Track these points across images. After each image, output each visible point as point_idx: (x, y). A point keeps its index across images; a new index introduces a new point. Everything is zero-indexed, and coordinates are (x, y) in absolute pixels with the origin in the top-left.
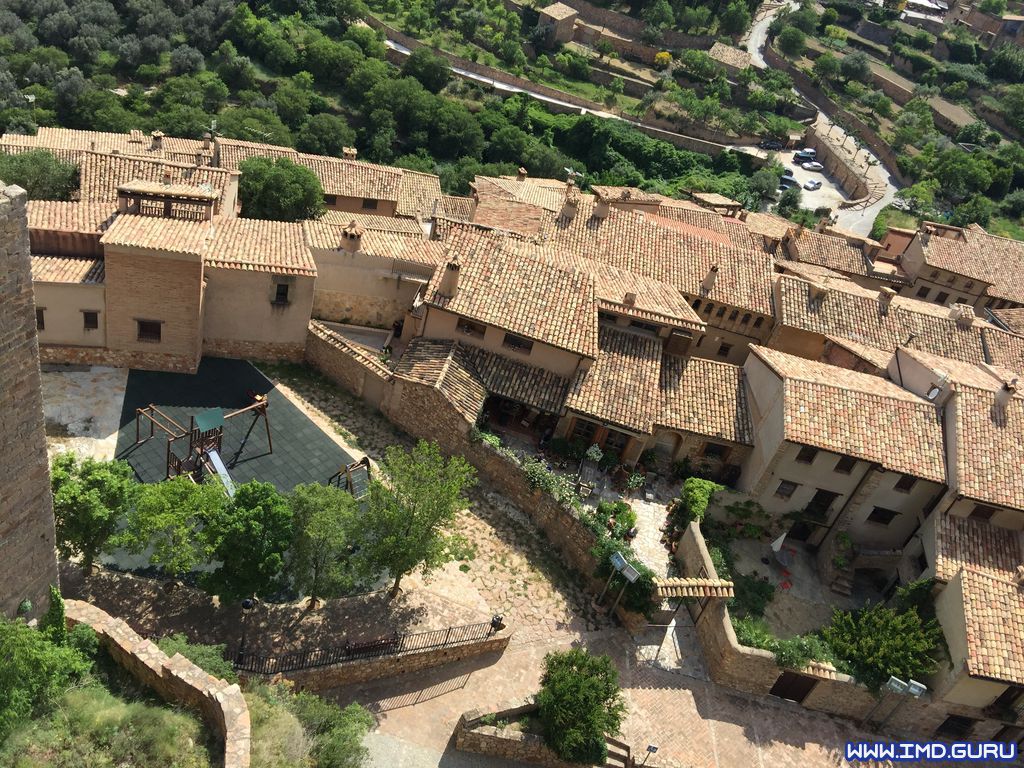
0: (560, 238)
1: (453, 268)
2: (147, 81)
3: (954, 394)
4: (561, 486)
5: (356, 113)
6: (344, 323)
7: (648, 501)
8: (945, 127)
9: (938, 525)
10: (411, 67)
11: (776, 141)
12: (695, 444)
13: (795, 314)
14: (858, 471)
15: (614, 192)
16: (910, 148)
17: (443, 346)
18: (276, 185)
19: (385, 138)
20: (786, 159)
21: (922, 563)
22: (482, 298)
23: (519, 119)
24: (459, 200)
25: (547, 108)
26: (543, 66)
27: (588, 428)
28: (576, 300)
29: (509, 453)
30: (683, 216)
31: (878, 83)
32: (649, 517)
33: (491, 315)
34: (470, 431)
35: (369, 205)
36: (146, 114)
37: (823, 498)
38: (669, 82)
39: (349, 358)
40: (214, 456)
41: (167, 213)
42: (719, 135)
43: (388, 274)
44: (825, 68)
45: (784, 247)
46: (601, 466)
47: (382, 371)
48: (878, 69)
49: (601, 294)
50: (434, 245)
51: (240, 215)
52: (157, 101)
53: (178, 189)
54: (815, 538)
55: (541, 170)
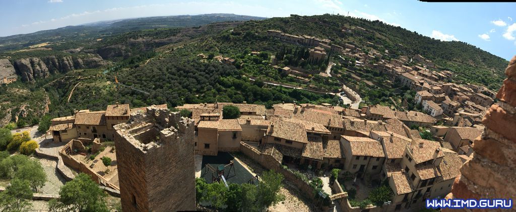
0: (295, 116)
1: (272, 126)
2: (202, 93)
3: (383, 138)
4: (304, 177)
5: (244, 94)
6: (248, 141)
7: (324, 177)
8: (368, 86)
9: (386, 166)
10: (255, 83)
11: (336, 91)
12: (333, 160)
13: (349, 127)
14: (368, 159)
15: (305, 105)
16: (362, 90)
17: (272, 145)
18: (230, 111)
19: (251, 98)
20: (339, 95)
21: (385, 175)
22: (279, 132)
23: (280, 91)
24: (270, 110)
25: (286, 88)
26: (284, 79)
27: (307, 160)
28: (301, 130)
29: (290, 170)
30: (320, 109)
31: (354, 78)
32: (325, 180)
33: (282, 136)
34: (280, 165)
35: (250, 113)
36: (202, 99)
37: (362, 166)
38: (312, 81)
39: (250, 150)
40: (223, 176)
41: (209, 120)
42: (324, 91)
43: (257, 129)
44: (343, 76)
45: (343, 113)
46: (312, 170)
47: (259, 152)
48: (353, 76)
49: (306, 128)
50: (266, 121)
51: (223, 119)
52: (204, 97)
53: (211, 115)
54: (362, 177)
55: (287, 102)
